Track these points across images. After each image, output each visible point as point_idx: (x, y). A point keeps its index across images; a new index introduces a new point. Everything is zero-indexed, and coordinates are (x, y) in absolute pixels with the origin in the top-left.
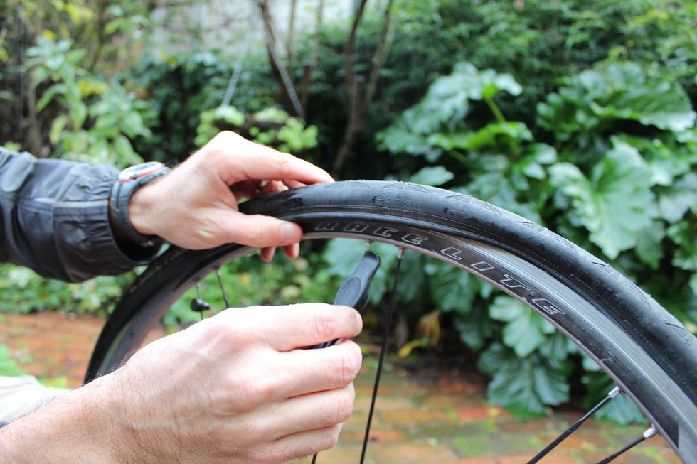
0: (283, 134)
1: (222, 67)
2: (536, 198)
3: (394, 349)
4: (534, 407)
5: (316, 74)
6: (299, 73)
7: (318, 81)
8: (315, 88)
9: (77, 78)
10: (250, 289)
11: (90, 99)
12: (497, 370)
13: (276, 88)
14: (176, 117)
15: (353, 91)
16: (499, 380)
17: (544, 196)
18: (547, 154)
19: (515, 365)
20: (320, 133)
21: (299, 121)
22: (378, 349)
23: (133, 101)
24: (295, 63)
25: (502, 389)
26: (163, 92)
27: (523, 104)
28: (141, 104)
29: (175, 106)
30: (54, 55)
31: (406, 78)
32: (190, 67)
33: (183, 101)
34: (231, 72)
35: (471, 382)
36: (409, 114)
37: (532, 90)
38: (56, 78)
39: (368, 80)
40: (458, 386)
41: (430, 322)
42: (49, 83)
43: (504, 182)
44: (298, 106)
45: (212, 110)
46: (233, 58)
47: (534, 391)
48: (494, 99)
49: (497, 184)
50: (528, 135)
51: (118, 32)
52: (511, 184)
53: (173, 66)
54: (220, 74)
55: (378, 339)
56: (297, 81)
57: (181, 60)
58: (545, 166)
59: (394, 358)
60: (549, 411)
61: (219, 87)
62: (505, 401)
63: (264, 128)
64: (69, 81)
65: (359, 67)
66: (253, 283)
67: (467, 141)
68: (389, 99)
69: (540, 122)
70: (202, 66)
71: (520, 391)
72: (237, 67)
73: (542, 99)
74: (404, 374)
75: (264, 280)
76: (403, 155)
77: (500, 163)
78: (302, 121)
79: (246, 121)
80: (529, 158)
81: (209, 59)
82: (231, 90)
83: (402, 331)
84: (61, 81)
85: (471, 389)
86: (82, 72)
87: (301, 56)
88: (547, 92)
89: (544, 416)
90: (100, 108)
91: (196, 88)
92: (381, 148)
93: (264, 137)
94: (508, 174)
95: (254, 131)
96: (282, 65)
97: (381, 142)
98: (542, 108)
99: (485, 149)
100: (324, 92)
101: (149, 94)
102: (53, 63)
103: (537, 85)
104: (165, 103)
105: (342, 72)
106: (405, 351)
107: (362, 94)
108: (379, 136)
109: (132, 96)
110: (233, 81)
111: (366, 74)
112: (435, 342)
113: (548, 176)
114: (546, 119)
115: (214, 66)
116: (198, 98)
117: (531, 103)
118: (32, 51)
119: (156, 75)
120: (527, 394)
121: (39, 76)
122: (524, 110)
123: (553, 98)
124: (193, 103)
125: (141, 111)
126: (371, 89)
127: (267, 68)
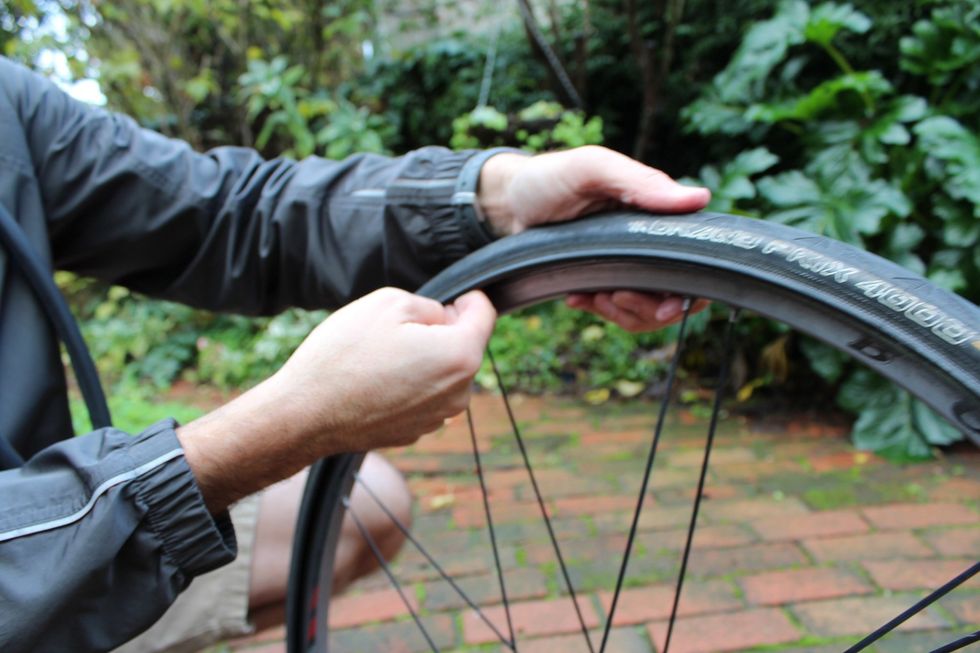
0: (559, 133)
1: (471, 55)
2: (901, 172)
3: (730, 392)
4: (917, 449)
5: (592, 44)
6: (571, 47)
7: (596, 52)
8: (592, 64)
9: (298, 99)
10: (541, 335)
11: (315, 123)
12: (863, 406)
13: (542, 72)
14: (421, 128)
15: (643, 62)
16: (866, 419)
17: (911, 168)
18: (914, 107)
19: (887, 398)
20: (606, 123)
21: (576, 113)
22: (712, 395)
23: (368, 118)
24: (564, 34)
25: (871, 430)
26: (401, 99)
27: (879, 44)
28: (376, 120)
29: (418, 114)
30: (269, 78)
31: (712, 32)
32: (431, 61)
33: (428, 107)
34: (483, 59)
35: (832, 423)
36: (721, 79)
37: (892, 20)
38: (273, 104)
39: (661, 45)
40: (813, 431)
41: (774, 352)
42: (266, 111)
43: (854, 156)
44: (574, 94)
45: (465, 115)
46: (483, 40)
47: (916, 427)
48: (834, 43)
49: (845, 159)
50: (884, 86)
51: (339, 35)
52: (864, 158)
53: (409, 63)
54: (469, 64)
55: (708, 381)
56: (567, 58)
57: (419, 53)
58: (909, 125)
59: (729, 403)
60: (936, 453)
61: (470, 81)
62: (877, 444)
63: (535, 128)
64: (290, 105)
65: (648, 28)
66: (543, 327)
67: (799, 107)
68: (693, 66)
69: (905, 65)
70: (445, 56)
71: (896, 430)
72: (490, 52)
73: (907, 31)
74: (743, 420)
75: (556, 323)
76: (717, 137)
77: (848, 130)
78: (581, 112)
79: (510, 124)
80: (887, 118)
81: (453, 47)
82: (487, 82)
83: (739, 368)
84: (281, 108)
85: (831, 433)
86: (302, 92)
87: (570, 24)
88: (914, 19)
89: (931, 458)
90: (328, 134)
91: (441, 88)
92: (689, 129)
93: (535, 141)
94: (858, 145)
95: (522, 135)
96: (546, 41)
97: (688, 121)
98: (907, 45)
99: (825, 115)
100: (607, 67)
101: (384, 104)
102: (269, 88)
103: (899, 13)
104: (406, 113)
105: (626, 38)
106: (745, 394)
107: (656, 63)
108: (685, 113)
109: (364, 111)
110: (489, 68)
111: (658, 35)
112: (782, 378)
113: (914, 139)
114: (914, 59)
115: (460, 55)
116: (446, 100)
117: (891, 40)
118: (244, 79)
119: (390, 80)
120: (905, 434)
121: (255, 106)
122: (881, 51)
123: (923, 27)
124: (441, 107)
125: (376, 128)
126: (667, 54)
127: (526, 48)
